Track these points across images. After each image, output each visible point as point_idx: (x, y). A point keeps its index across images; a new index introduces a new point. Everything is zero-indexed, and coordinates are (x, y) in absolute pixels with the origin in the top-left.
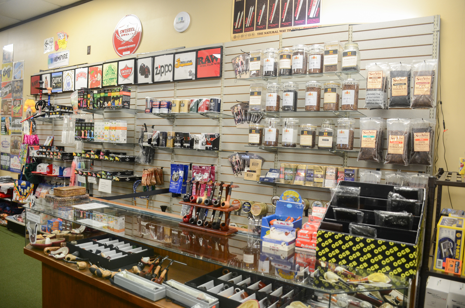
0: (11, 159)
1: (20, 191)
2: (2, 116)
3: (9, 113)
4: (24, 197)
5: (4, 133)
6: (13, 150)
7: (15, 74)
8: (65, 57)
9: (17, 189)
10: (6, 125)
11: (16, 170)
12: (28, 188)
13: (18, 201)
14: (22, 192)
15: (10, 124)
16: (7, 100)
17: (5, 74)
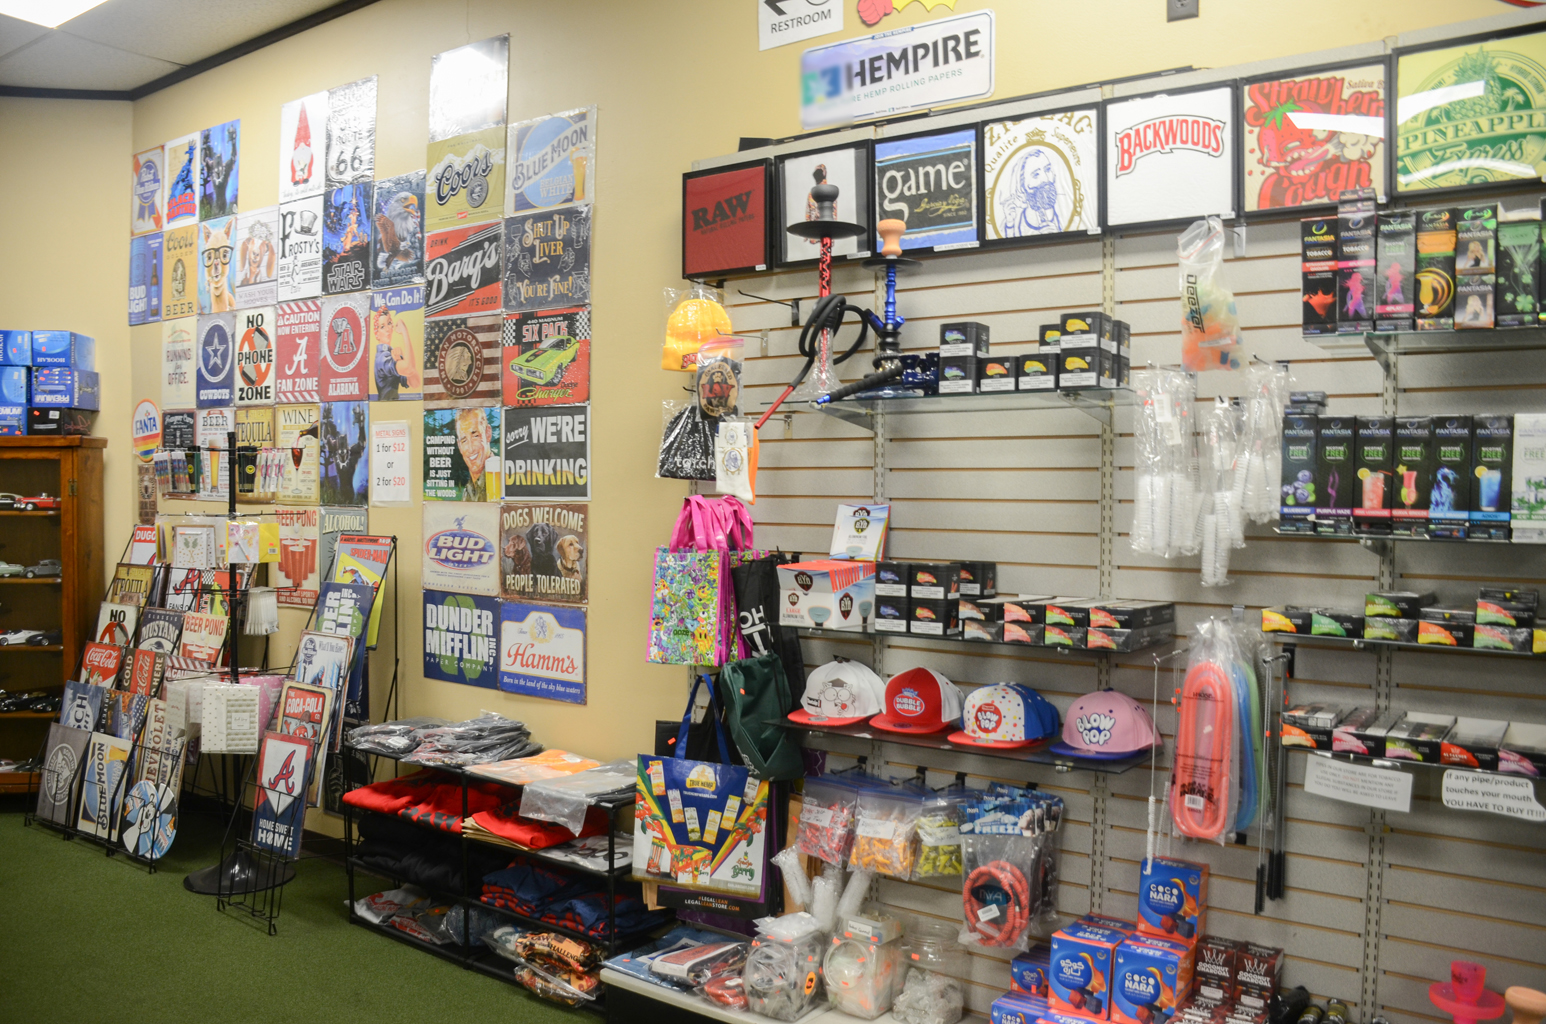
0: (508, 627)
1: (676, 818)
2: (432, 405)
3: (483, 386)
4: (705, 853)
5: (453, 493)
6: (523, 580)
7: (527, 183)
8: (962, 47)
9: (656, 811)
10: (464, 448)
11: (560, 689)
12: (733, 802)
13: (667, 875)
14: (693, 824)
15: (495, 442)
16: (464, 321)
17: (446, 189)
